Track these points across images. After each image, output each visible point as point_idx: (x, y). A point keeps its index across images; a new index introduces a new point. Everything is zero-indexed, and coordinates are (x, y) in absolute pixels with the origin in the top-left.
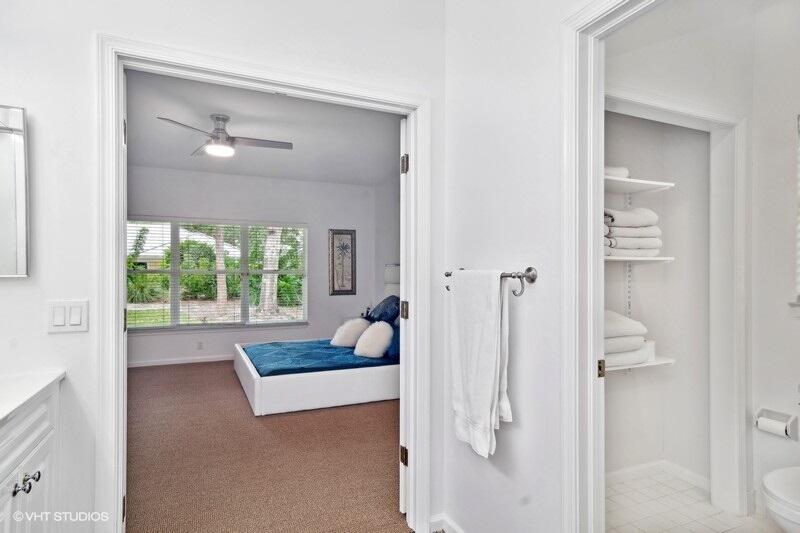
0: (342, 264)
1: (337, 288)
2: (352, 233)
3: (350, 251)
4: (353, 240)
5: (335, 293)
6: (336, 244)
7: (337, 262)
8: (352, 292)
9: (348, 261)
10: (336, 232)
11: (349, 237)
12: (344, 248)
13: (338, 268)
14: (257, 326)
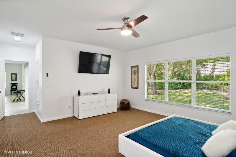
14: (198, 108)
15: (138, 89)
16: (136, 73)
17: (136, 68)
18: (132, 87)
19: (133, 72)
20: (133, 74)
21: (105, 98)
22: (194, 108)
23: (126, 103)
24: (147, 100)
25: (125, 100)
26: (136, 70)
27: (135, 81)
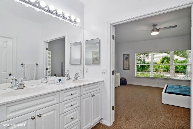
15: (129, 70)
16: (128, 59)
17: (128, 56)
18: (124, 69)
19: (125, 58)
23: (123, 80)
24: (137, 77)
25: (123, 78)
26: (128, 57)
27: (127, 65)
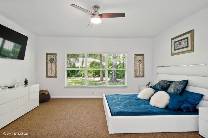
0: (139, 66)
1: (137, 75)
2: (143, 55)
3: (142, 62)
4: (143, 58)
5: (136, 76)
6: (137, 59)
7: (137, 66)
8: (143, 76)
9: (141, 65)
10: (137, 55)
11: (142, 57)
12: (140, 61)
13: (138, 68)
14: (110, 87)
15: (56, 77)
16: (54, 62)
17: (54, 56)
18: (48, 76)
19: (49, 60)
20: (49, 62)
21: (29, 91)
22: (108, 87)
23: (47, 93)
24: (67, 87)
25: (46, 91)
26: (54, 58)
27: (52, 70)
